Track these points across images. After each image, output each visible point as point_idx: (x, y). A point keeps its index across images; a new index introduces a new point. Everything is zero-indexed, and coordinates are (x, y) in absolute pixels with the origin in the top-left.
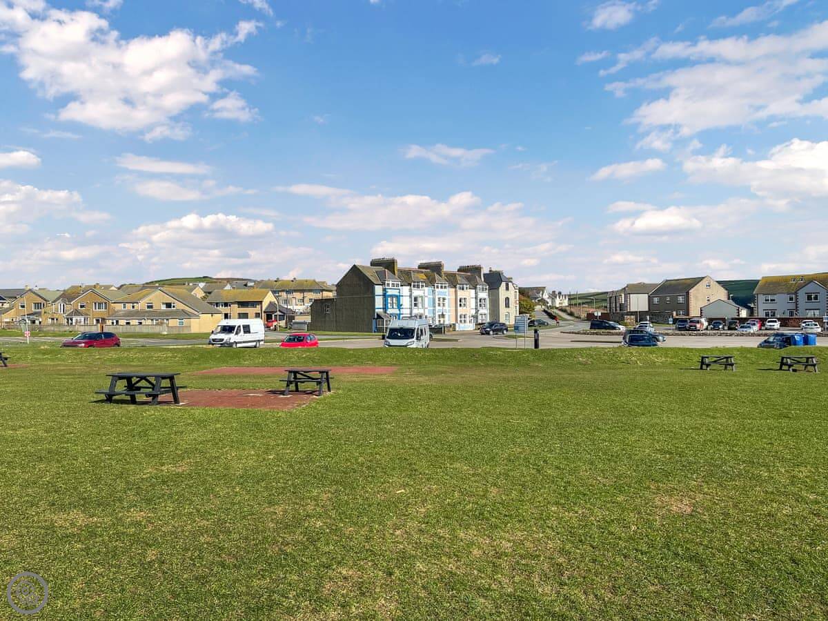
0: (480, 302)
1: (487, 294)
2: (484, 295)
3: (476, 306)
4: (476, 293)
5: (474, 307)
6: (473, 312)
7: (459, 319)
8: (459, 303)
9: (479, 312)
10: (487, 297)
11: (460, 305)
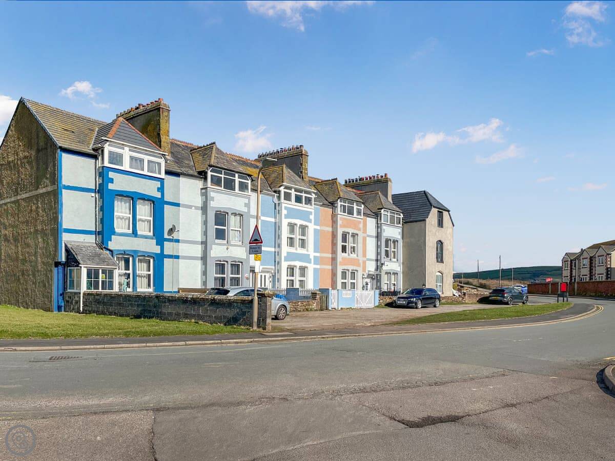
0: (385, 247)
1: (400, 230)
2: (393, 232)
3: (378, 254)
4: (378, 226)
5: (374, 257)
6: (371, 267)
7: (340, 281)
8: (340, 244)
9: (384, 268)
10: (399, 237)
11: (344, 249)
